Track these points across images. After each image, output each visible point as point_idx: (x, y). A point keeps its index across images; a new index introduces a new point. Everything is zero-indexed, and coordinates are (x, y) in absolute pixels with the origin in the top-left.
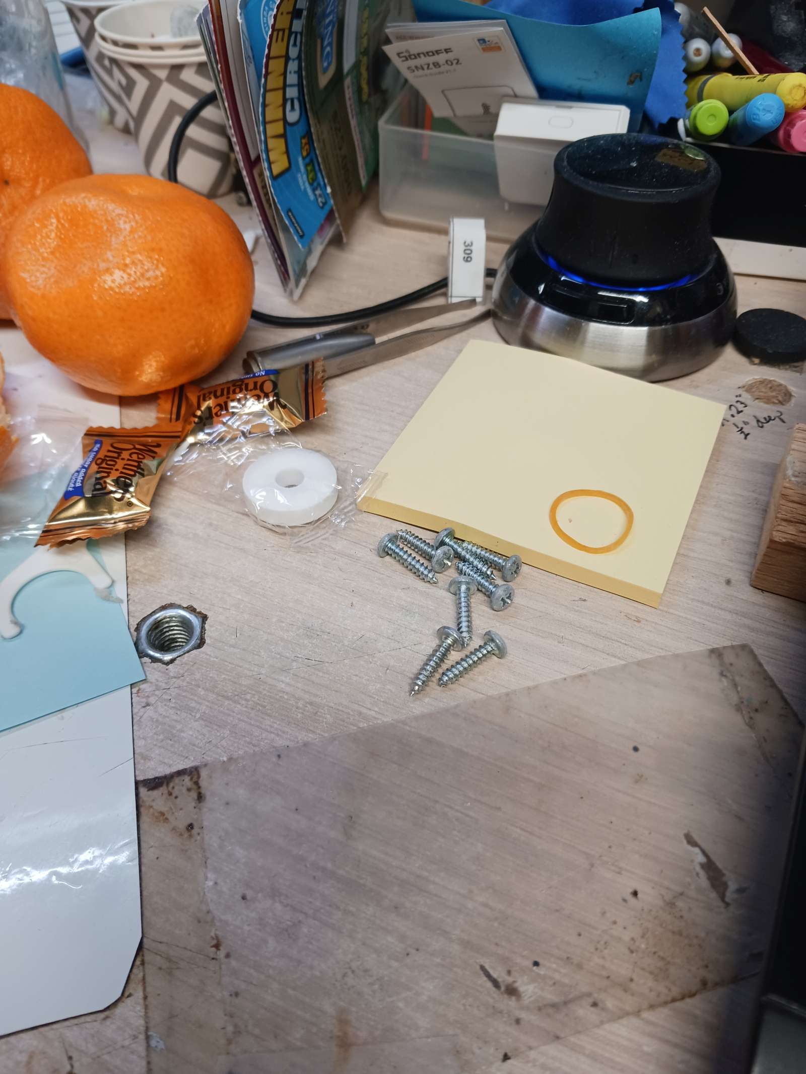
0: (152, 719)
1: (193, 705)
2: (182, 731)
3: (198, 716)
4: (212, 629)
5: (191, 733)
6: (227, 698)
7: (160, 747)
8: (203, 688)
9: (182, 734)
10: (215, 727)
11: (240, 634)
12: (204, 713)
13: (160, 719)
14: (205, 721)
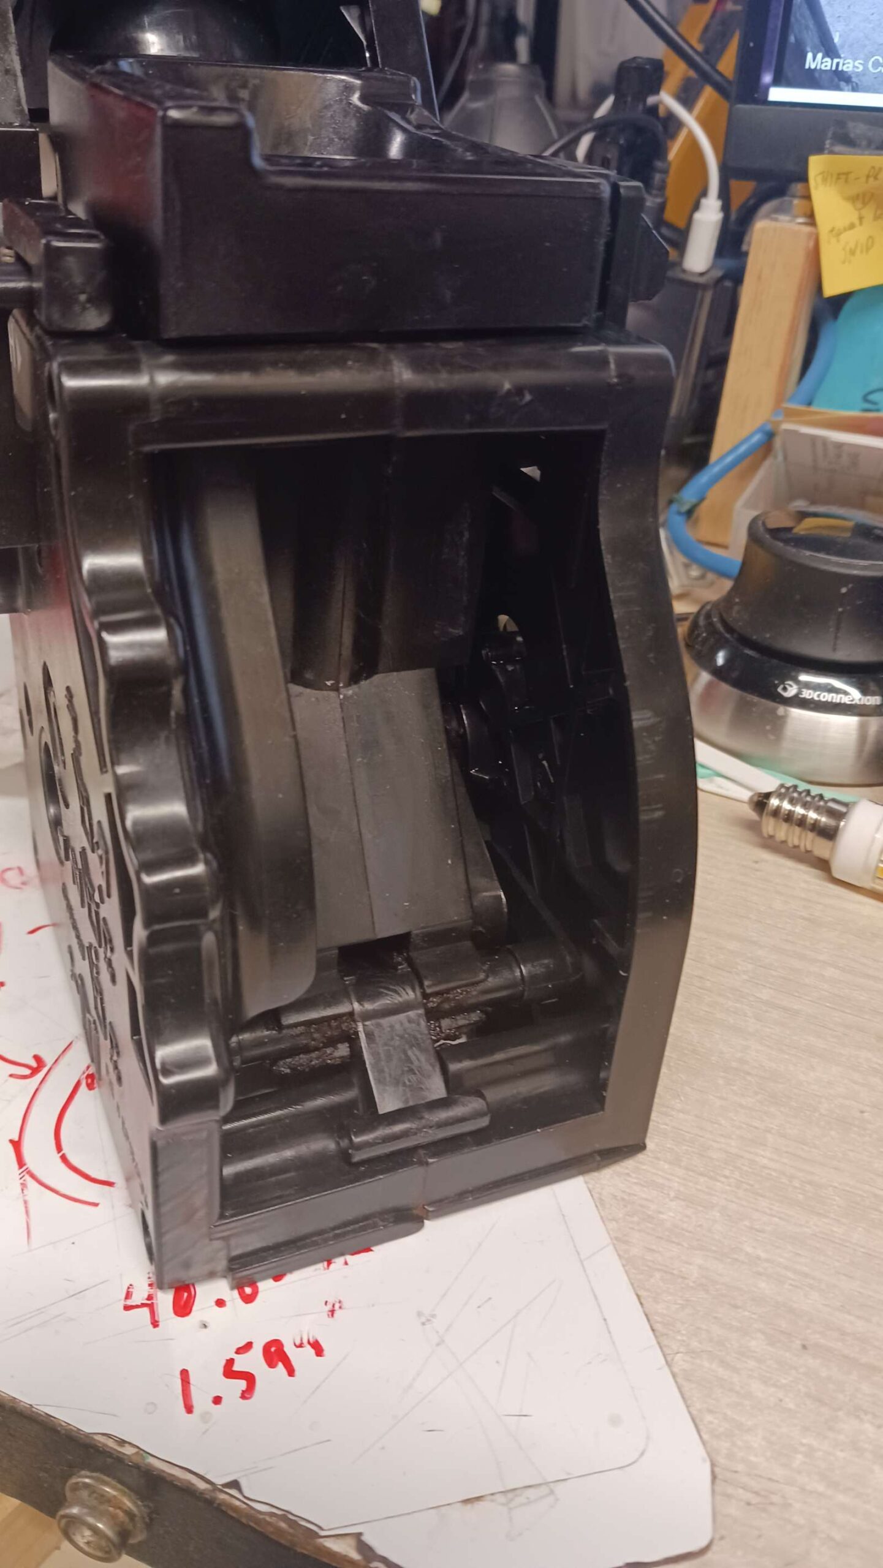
0: (615, 1197)
1: (661, 1181)
2: (660, 1212)
3: (672, 1194)
5: (671, 1214)
6: (702, 1174)
7: (640, 1231)
8: (665, 1162)
9: (661, 1216)
10: (700, 1208)
12: (679, 1191)
13: (626, 1197)
14: (684, 1200)
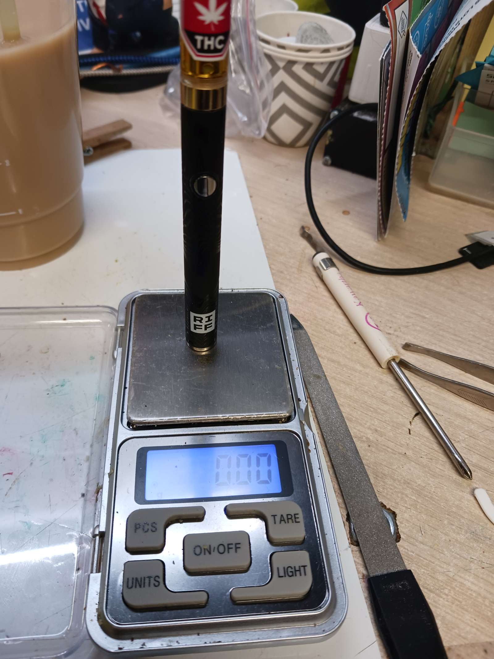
4: (403, 525)
11: (424, 533)
